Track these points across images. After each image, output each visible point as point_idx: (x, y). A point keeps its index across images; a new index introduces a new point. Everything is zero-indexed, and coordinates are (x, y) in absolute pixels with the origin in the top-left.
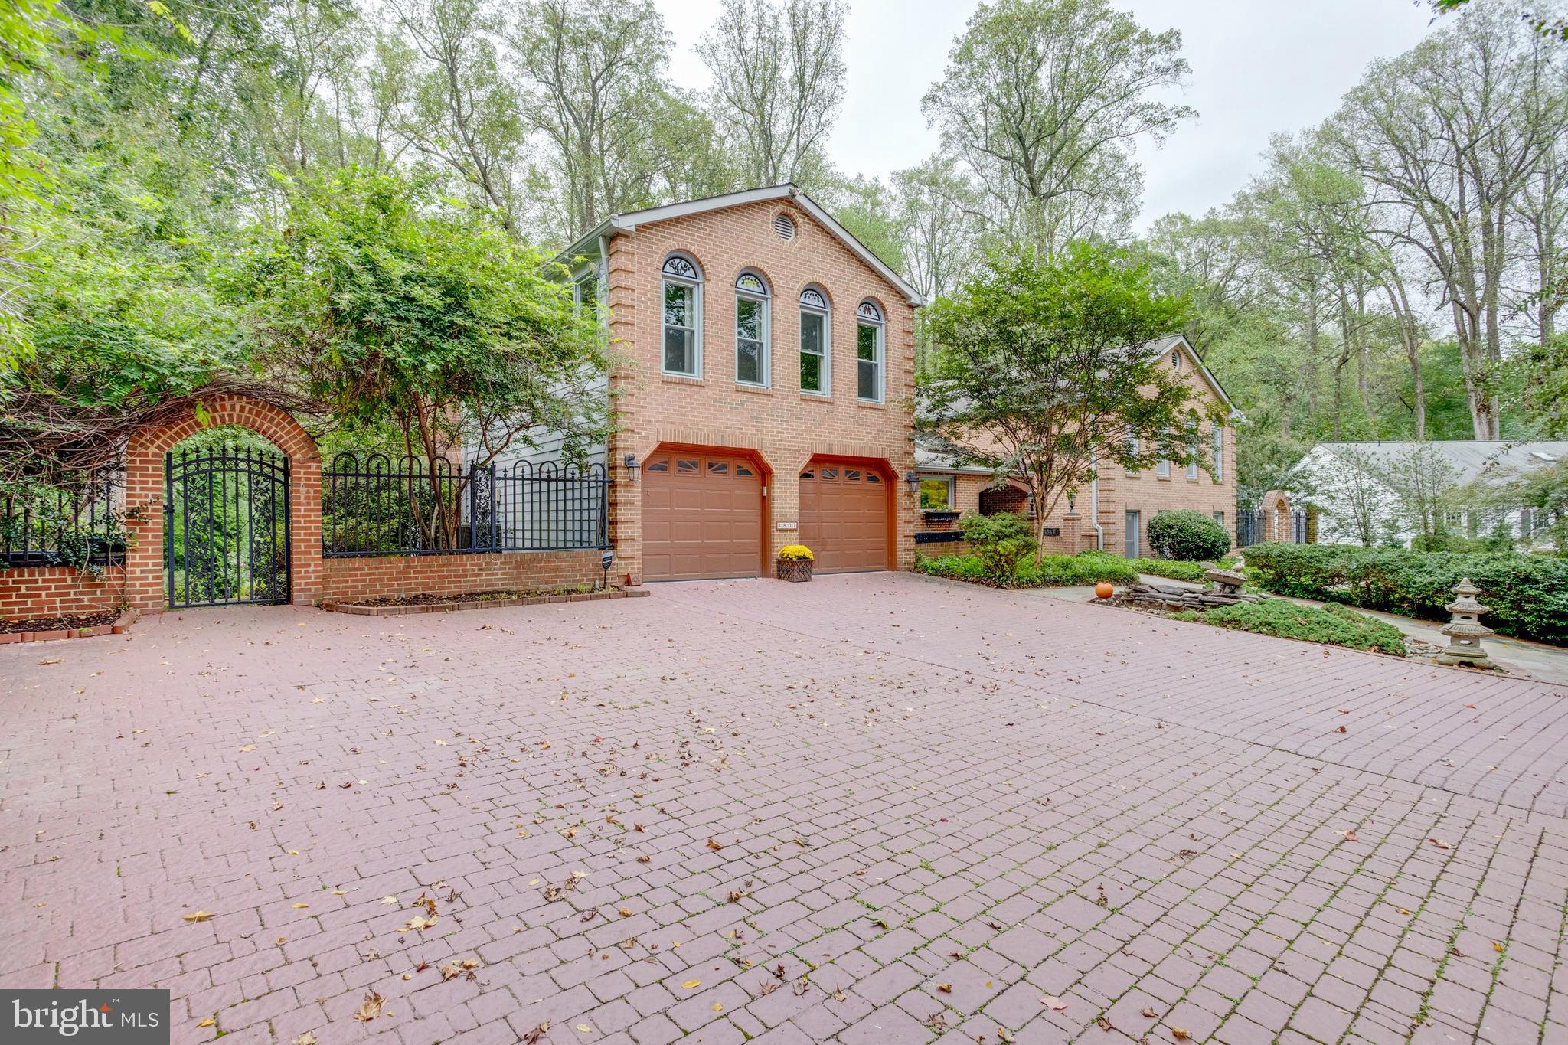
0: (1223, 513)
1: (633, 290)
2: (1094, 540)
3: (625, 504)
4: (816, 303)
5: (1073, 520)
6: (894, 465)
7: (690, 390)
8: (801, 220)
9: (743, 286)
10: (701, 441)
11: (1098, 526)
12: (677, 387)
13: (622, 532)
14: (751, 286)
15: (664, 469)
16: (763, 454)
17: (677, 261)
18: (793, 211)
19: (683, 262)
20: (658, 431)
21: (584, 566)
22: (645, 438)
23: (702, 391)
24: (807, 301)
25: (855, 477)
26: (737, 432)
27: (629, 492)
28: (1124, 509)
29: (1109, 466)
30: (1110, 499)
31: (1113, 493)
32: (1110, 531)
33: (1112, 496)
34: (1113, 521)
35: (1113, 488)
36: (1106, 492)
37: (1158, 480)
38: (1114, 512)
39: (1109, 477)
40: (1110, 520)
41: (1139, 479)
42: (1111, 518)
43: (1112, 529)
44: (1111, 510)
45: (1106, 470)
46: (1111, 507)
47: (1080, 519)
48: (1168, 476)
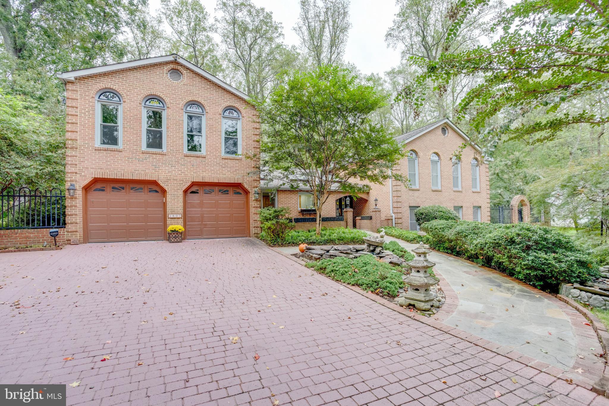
0: (480, 207)
1: (77, 108)
2: (390, 222)
3: (71, 206)
4: (198, 110)
5: (376, 211)
6: (246, 186)
7: (112, 153)
8: (185, 72)
9: (150, 104)
10: (119, 177)
11: (393, 215)
12: (105, 152)
13: (69, 220)
14: (155, 104)
15: (103, 190)
16: (160, 182)
17: (108, 94)
18: (179, 67)
19: (112, 94)
20: (92, 173)
21: (44, 236)
22: (84, 176)
23: (120, 153)
24: (191, 109)
25: (226, 192)
26: (143, 172)
27: (73, 201)
28: (408, 206)
29: (397, 184)
30: (398, 201)
31: (400, 198)
32: (399, 217)
33: (399, 199)
34: (400, 212)
35: (400, 195)
36: (396, 198)
37: (433, 191)
38: (401, 207)
39: (397, 190)
40: (399, 211)
41: (419, 190)
42: (399, 210)
43: (399, 216)
44: (398, 206)
45: (395, 187)
46: (399, 205)
47: (380, 211)
48: (440, 189)
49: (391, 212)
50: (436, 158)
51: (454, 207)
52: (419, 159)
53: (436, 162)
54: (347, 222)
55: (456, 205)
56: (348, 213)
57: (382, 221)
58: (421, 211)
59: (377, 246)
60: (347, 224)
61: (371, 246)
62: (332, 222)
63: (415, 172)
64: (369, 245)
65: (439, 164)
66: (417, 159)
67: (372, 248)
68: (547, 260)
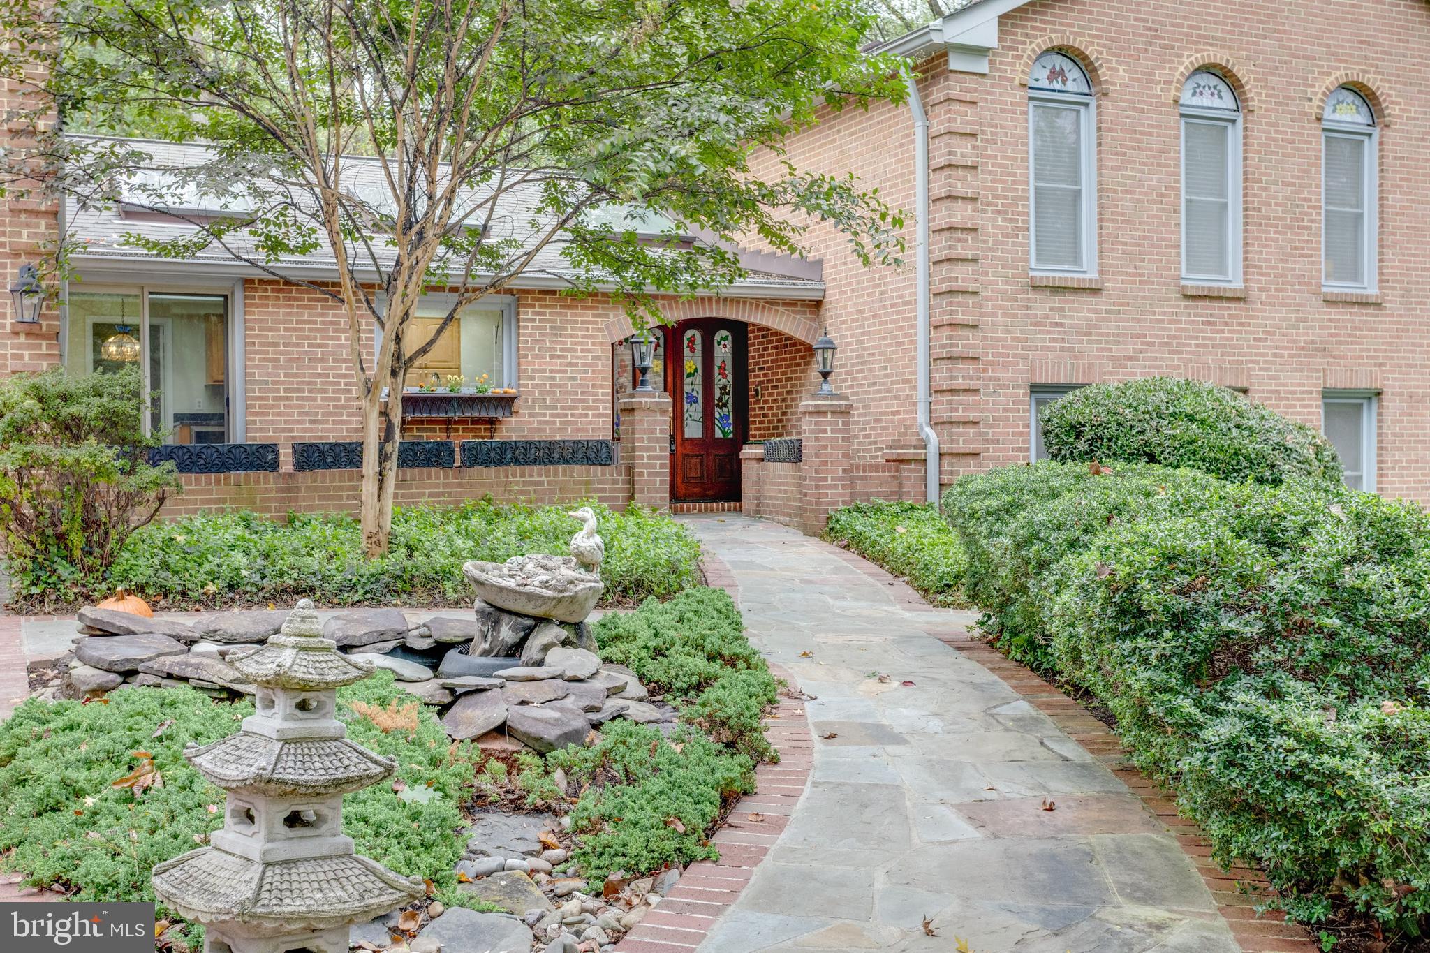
2: (910, 476)
11: (931, 434)
28: (1024, 380)
29: (954, 253)
30: (958, 350)
31: (970, 333)
32: (962, 447)
33: (966, 343)
34: (971, 416)
35: (970, 320)
36: (945, 333)
37: (1186, 297)
38: (976, 391)
39: (954, 285)
40: (959, 415)
41: (1095, 291)
42: (964, 407)
43: (965, 439)
44: (960, 383)
45: (946, 266)
46: (963, 375)
47: (846, 412)
48: (1238, 285)
49: (922, 417)
50: (1221, 101)
51: (1327, 394)
52: (1108, 105)
53: (1221, 124)
54: (630, 470)
55: (1340, 381)
56: (638, 416)
57: (853, 473)
58: (1072, 418)
59: (541, 620)
60: (631, 482)
61: (505, 618)
62: (535, 473)
63: (1077, 181)
64: (495, 613)
65: (1234, 136)
66: (1093, 103)
67: (507, 633)
68: (1320, 748)
